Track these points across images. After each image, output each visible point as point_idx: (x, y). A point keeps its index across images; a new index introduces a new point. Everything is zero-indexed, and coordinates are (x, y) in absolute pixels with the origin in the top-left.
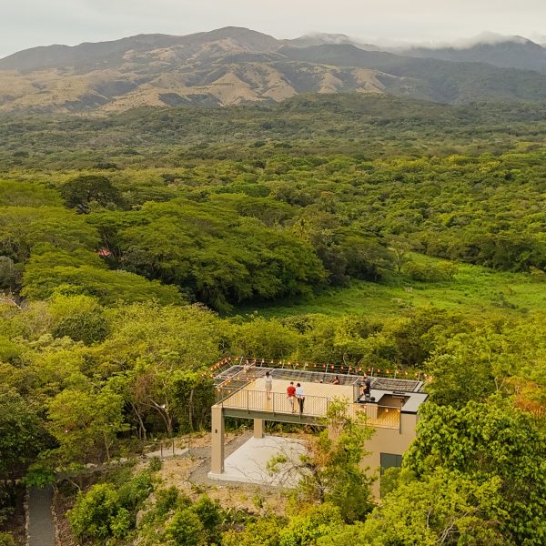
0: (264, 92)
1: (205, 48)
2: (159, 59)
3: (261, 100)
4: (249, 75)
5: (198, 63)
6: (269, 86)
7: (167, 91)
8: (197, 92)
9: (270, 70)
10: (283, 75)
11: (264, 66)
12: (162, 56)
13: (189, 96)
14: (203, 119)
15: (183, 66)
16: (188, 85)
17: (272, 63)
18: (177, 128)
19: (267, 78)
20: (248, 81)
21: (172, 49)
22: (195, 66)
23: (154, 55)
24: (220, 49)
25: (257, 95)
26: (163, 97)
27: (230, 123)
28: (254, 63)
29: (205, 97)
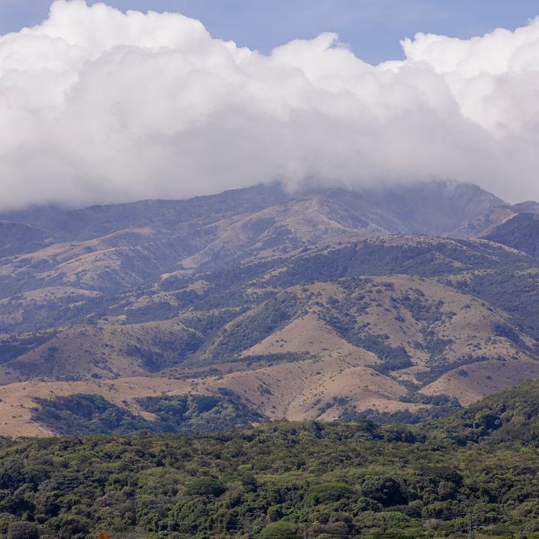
0: (427, 378)
1: (229, 232)
2: (59, 280)
3: (413, 408)
4: (374, 321)
5: (198, 286)
6: (451, 356)
7: (66, 389)
8: (178, 389)
9: (454, 300)
10: (502, 317)
11: (433, 290)
12: (71, 269)
13: (147, 403)
14: (151, 476)
15: (143, 302)
16: (153, 365)
17: (466, 276)
18: (54, 510)
19: (443, 331)
20: (372, 344)
21: (111, 243)
22: (188, 299)
23: (43, 264)
24: (281, 235)
25: (403, 391)
26: (48, 411)
27: (253, 486)
28: (398, 280)
29: (206, 404)
